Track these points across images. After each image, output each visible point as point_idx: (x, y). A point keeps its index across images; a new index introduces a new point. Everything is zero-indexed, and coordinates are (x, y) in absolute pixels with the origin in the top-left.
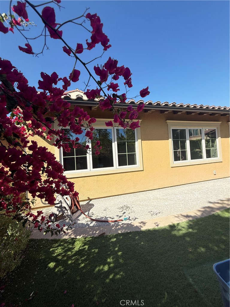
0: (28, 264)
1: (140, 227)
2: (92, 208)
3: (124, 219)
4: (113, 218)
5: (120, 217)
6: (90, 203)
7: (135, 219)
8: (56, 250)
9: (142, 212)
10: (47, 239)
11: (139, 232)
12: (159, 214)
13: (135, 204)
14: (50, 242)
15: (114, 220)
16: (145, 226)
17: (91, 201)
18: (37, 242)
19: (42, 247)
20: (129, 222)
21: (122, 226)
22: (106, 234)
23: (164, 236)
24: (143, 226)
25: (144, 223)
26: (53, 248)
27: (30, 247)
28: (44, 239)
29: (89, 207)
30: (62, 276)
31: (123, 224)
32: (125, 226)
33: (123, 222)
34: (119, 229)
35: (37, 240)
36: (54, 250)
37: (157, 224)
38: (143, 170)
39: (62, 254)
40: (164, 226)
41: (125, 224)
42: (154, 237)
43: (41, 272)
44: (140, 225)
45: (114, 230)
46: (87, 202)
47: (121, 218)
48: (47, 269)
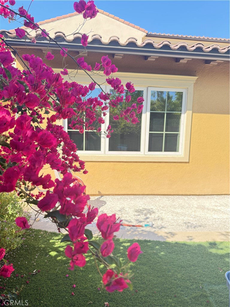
0: (27, 249)
1: (165, 238)
2: (102, 206)
3: (144, 225)
4: (130, 222)
5: (141, 222)
6: (100, 199)
7: (161, 228)
8: (57, 242)
9: (173, 221)
10: (45, 231)
11: (161, 243)
12: (199, 228)
13: (165, 210)
14: (49, 235)
15: (130, 224)
16: (172, 237)
17: (103, 197)
18: (35, 232)
19: (40, 237)
20: (153, 230)
21: (140, 232)
22: (117, 237)
23: (194, 251)
24: (170, 237)
25: (173, 234)
26: (53, 240)
27: (27, 235)
28: (42, 231)
29: (99, 204)
30: (64, 264)
31: (142, 230)
32: (145, 233)
33: (142, 228)
34: (136, 235)
35: (34, 229)
36: (54, 242)
37: (190, 238)
38: (188, 163)
39: (63, 246)
40: (199, 241)
41: (145, 231)
42: (180, 250)
43: (42, 257)
44: (166, 235)
45: (129, 235)
46: (96, 197)
47: (141, 224)
48: (47, 256)
